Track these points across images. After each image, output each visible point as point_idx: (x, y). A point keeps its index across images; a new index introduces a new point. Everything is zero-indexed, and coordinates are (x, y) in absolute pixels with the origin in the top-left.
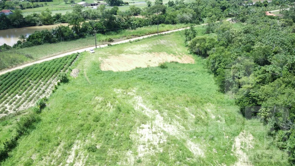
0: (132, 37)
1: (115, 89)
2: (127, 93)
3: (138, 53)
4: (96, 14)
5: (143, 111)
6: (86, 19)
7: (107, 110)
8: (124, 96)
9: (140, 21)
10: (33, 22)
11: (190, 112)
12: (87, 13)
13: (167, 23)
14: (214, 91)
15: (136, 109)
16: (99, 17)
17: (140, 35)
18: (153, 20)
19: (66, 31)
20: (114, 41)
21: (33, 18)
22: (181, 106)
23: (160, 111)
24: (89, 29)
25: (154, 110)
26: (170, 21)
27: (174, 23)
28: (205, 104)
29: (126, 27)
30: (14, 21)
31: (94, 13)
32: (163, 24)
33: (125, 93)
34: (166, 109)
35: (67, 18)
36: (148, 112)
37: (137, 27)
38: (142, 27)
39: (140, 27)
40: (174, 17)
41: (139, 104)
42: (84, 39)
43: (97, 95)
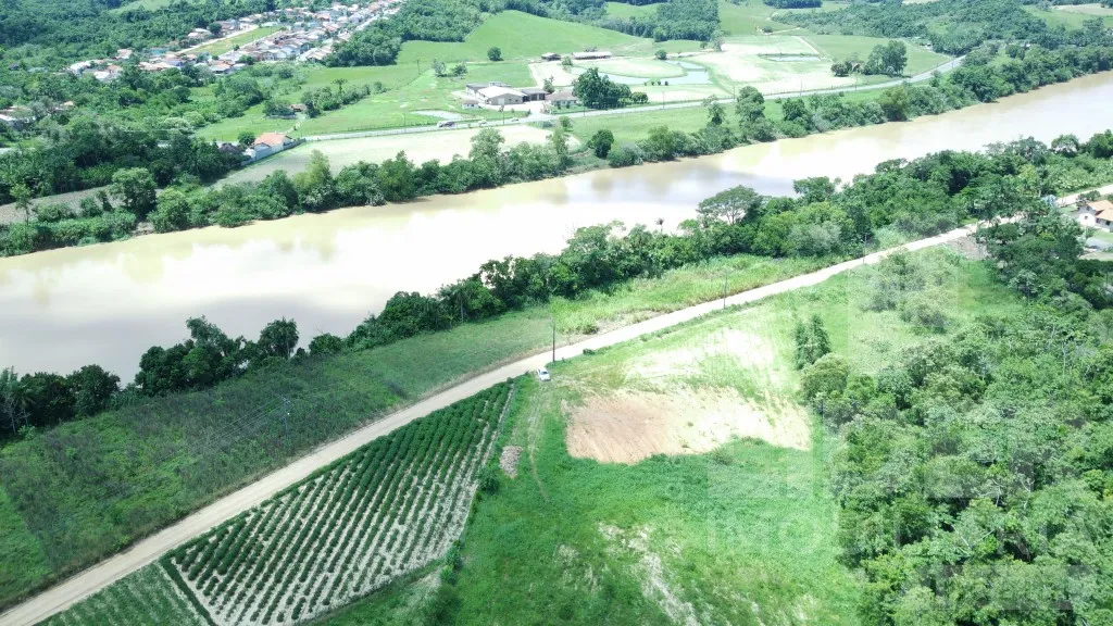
0: (649, 314)
1: (601, 524)
2: (627, 543)
3: (662, 386)
4: (542, 160)
5: (661, 603)
6: (511, 177)
7: (585, 589)
8: (620, 550)
9: (676, 249)
10: (359, 194)
11: (760, 616)
12: (516, 157)
13: (760, 252)
14: (830, 560)
15: (645, 594)
16: (550, 172)
17: (673, 307)
18: (717, 240)
19: (474, 296)
20: (598, 329)
21: (359, 181)
22: (745, 596)
23: (696, 605)
24: (535, 284)
25: (683, 602)
26: (768, 247)
27: (779, 253)
28: (798, 597)
29: (633, 272)
30: (307, 194)
31: (537, 158)
32: (746, 258)
33: (624, 541)
34: (709, 603)
35: (455, 177)
36: (671, 606)
37: (667, 268)
38: (681, 265)
39: (677, 266)
40: (782, 237)
41: (653, 579)
42: (518, 314)
43: (564, 542)
